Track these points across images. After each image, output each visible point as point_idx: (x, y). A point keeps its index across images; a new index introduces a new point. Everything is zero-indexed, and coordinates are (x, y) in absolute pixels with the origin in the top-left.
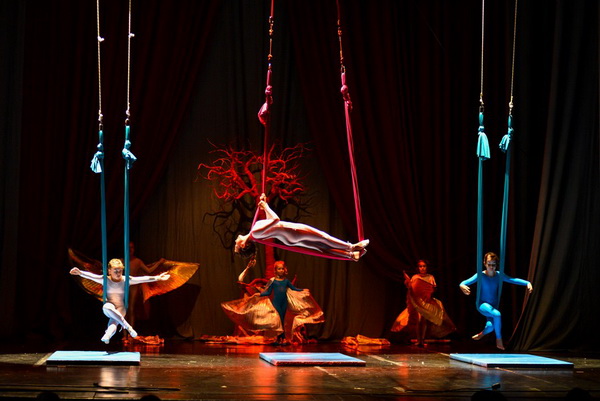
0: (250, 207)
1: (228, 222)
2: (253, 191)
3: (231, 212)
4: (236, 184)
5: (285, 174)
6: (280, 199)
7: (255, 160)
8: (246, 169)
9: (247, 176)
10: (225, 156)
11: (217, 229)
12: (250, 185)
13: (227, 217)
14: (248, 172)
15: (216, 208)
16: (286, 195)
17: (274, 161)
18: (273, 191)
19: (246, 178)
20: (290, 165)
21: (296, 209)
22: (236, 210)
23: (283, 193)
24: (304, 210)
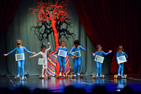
0: (49, 24)
1: (40, 30)
2: (50, 18)
3: (42, 26)
4: (44, 16)
5: (62, 12)
6: (60, 21)
7: (50, 6)
8: (47, 10)
9: (47, 12)
10: (39, 5)
11: (36, 33)
12: (48, 16)
13: (40, 28)
14: (48, 11)
15: (36, 25)
16: (63, 19)
17: (58, 7)
18: (58, 18)
19: (47, 13)
20: (64, 8)
21: (66, 24)
22: (43, 25)
23: (61, 19)
24: (69, 25)
